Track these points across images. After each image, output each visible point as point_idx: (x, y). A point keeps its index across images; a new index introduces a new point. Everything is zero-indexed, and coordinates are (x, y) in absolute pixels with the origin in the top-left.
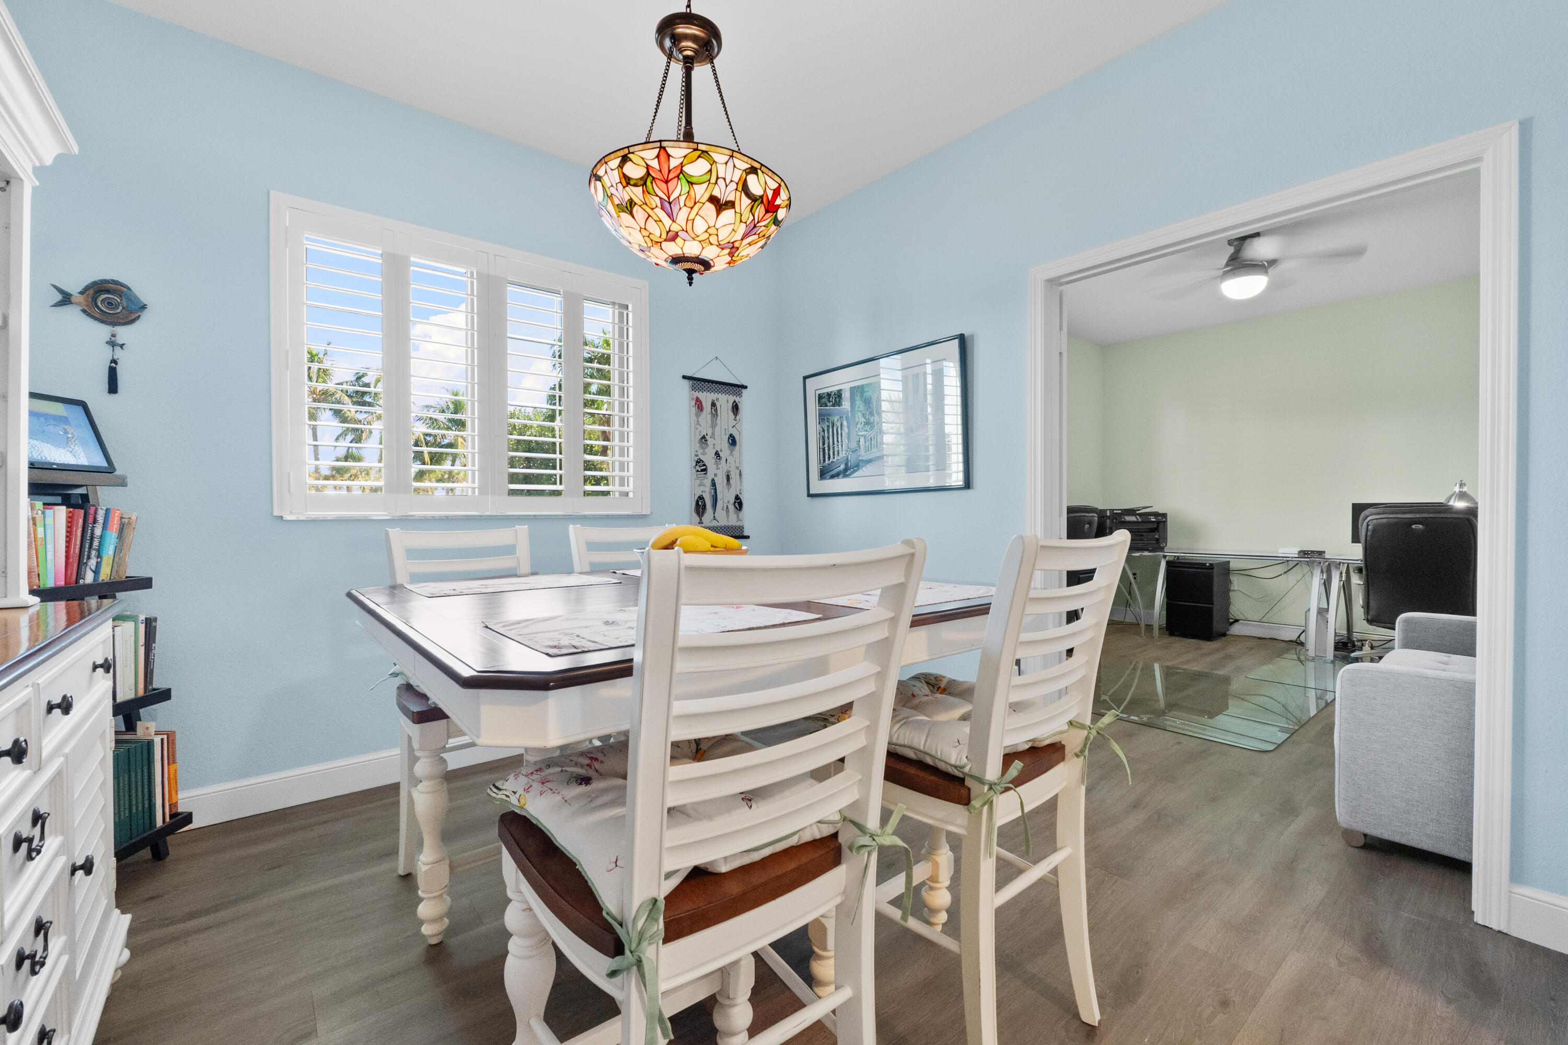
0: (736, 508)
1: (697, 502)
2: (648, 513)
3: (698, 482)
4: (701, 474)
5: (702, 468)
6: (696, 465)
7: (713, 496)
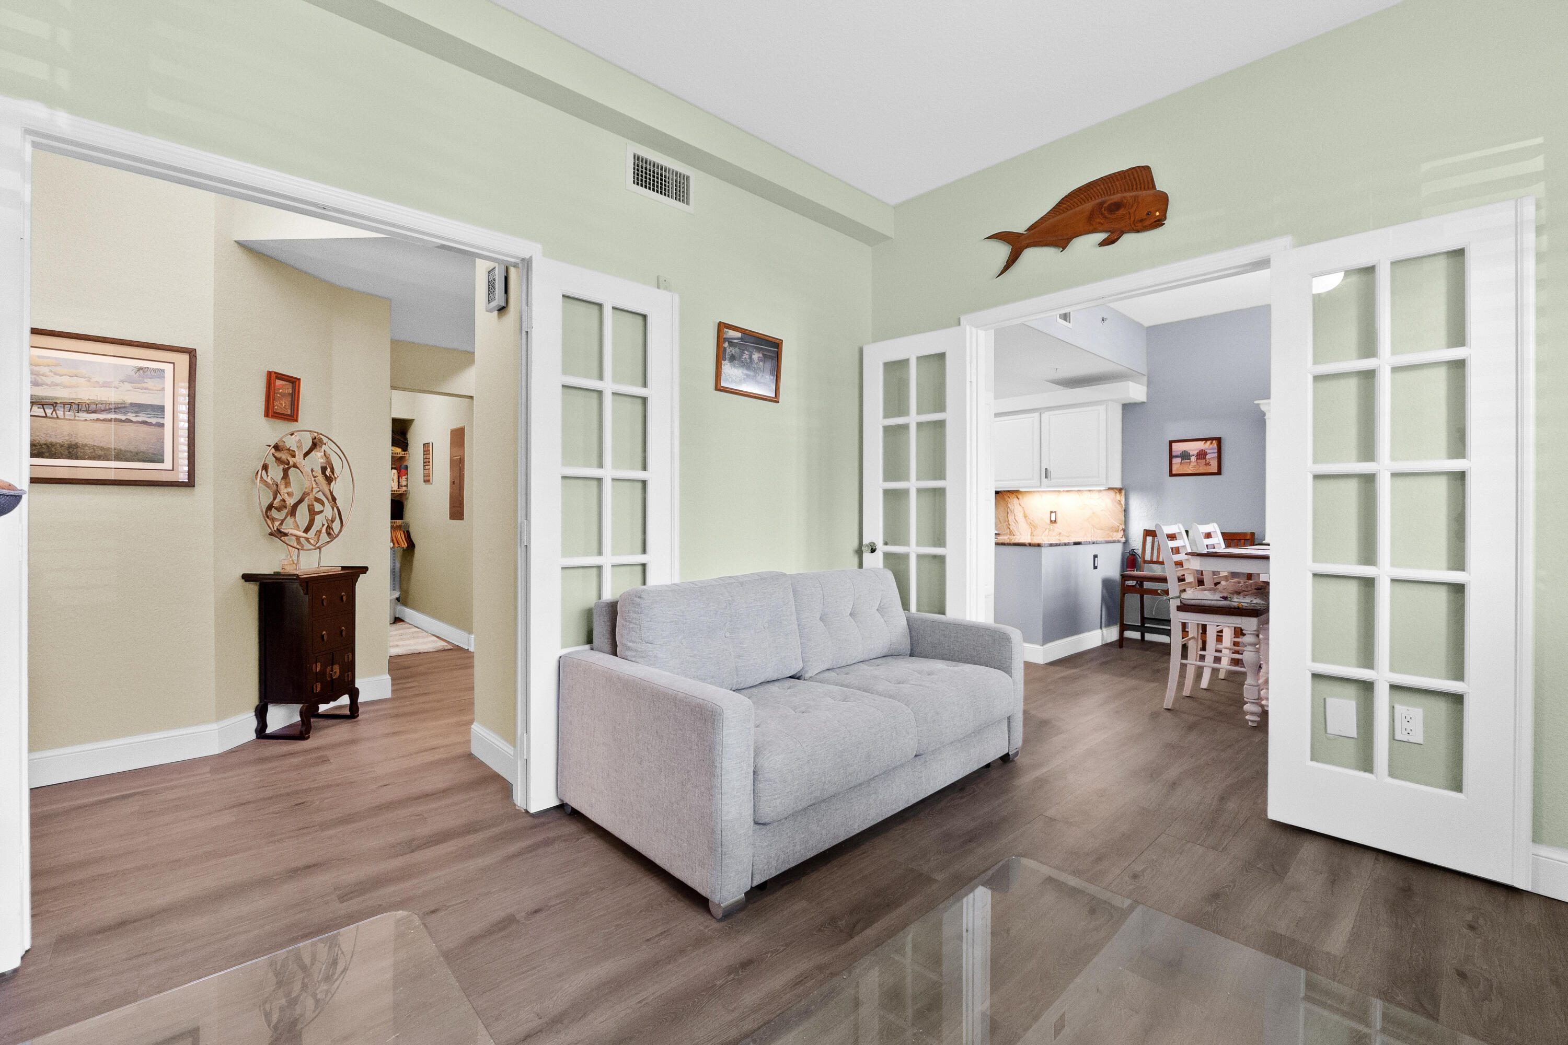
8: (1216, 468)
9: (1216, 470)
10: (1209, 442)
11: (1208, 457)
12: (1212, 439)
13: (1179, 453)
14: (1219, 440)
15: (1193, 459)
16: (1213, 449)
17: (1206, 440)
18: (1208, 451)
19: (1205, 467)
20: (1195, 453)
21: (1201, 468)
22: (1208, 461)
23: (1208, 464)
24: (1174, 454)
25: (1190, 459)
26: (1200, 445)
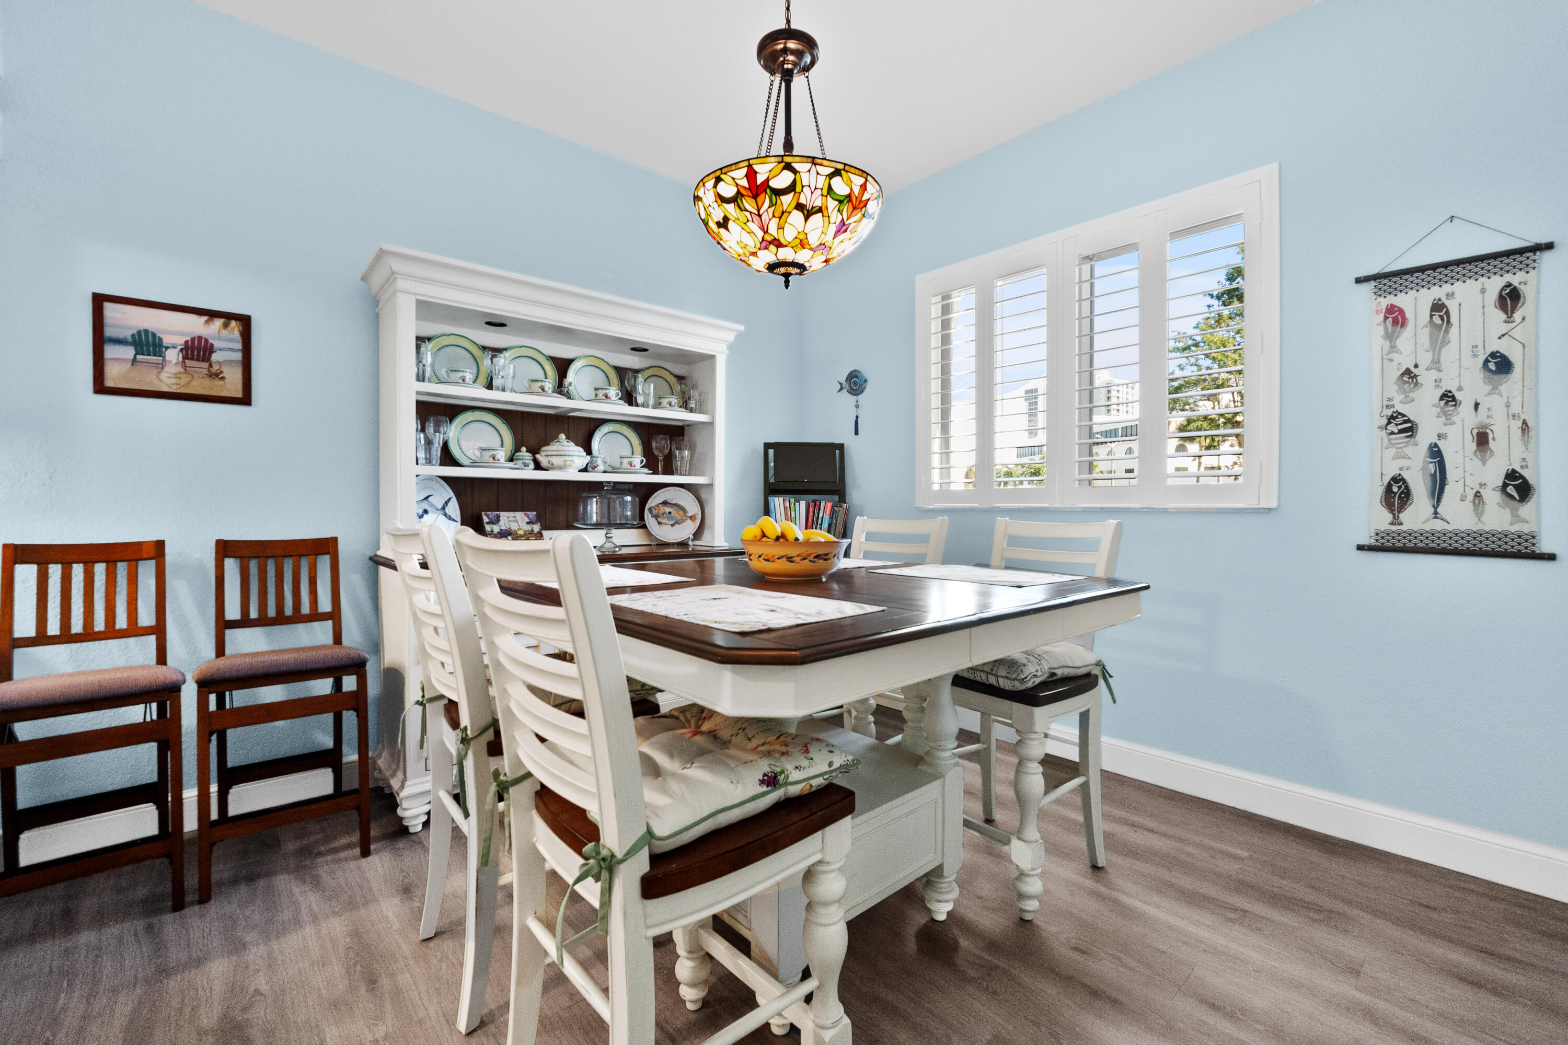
0: (1511, 497)
1: (1389, 489)
2: (1274, 505)
3: (1392, 452)
4: (1400, 438)
5: (1400, 427)
6: (1389, 423)
7: (1434, 476)
8: (239, 386)
9: (239, 394)
10: (219, 322)
11: (215, 357)
12: (228, 317)
13: (127, 334)
14: (245, 322)
15: (173, 356)
16: (231, 340)
17: (212, 314)
18: (217, 344)
19: (208, 382)
20: (180, 341)
21: (194, 383)
22: (215, 368)
23: (216, 375)
24: (109, 332)
25: (160, 354)
26: (195, 326)
